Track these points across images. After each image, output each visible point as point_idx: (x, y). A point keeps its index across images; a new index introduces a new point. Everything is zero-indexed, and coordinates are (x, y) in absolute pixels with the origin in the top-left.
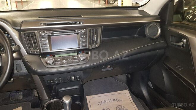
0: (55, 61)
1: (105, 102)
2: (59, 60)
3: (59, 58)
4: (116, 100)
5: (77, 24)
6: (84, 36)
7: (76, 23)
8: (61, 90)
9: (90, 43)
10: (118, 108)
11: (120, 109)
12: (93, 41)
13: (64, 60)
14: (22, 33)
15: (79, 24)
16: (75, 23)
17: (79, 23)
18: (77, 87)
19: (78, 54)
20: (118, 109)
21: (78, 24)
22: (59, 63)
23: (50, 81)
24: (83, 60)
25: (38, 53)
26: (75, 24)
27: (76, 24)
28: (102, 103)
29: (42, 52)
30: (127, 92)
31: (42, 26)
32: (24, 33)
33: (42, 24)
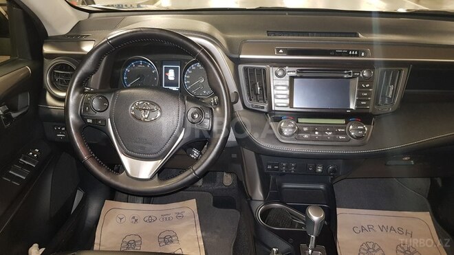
0: (299, 131)
1: (370, 228)
2: (305, 129)
3: (305, 127)
4: (397, 230)
5: (352, 55)
6: (367, 86)
7: (350, 53)
8: (286, 186)
9: (376, 103)
10: (399, 248)
11: (405, 252)
12: (384, 96)
13: (317, 133)
14: (241, 67)
15: (357, 56)
16: (349, 51)
17: (356, 53)
18: (322, 187)
19: (346, 123)
20: (401, 252)
21: (354, 55)
22: (306, 136)
23: (273, 167)
24: (358, 138)
25: (265, 110)
26: (347, 54)
27: (349, 55)
28: (363, 229)
29: (273, 109)
30: (426, 217)
31: (279, 54)
32: (244, 68)
33: (281, 51)
